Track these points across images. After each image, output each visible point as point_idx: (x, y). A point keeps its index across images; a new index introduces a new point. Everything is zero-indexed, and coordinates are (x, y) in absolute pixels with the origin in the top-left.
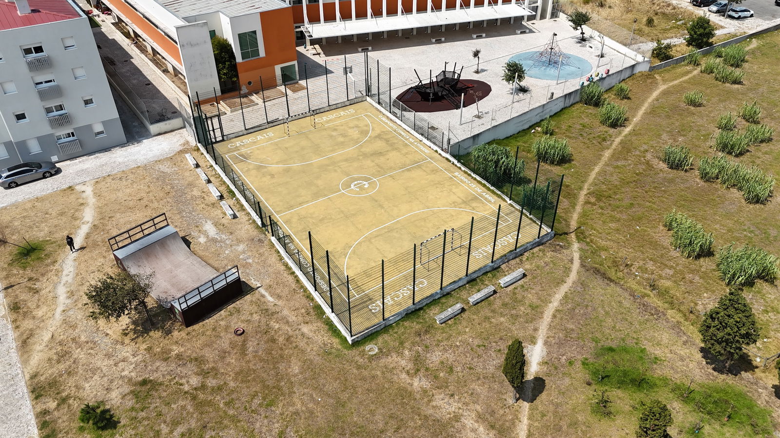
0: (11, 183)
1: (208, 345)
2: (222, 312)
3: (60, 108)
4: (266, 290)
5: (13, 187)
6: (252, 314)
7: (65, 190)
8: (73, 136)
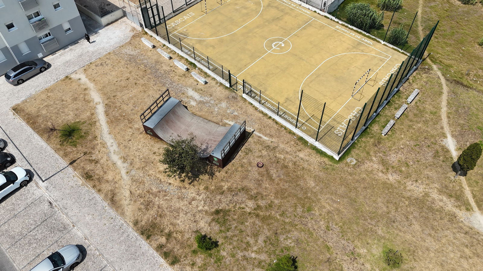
0: (19, 80)
1: (244, 178)
2: (240, 153)
3: (37, 14)
4: (259, 132)
5: (21, 84)
6: (260, 151)
7: (64, 80)
8: (50, 35)
